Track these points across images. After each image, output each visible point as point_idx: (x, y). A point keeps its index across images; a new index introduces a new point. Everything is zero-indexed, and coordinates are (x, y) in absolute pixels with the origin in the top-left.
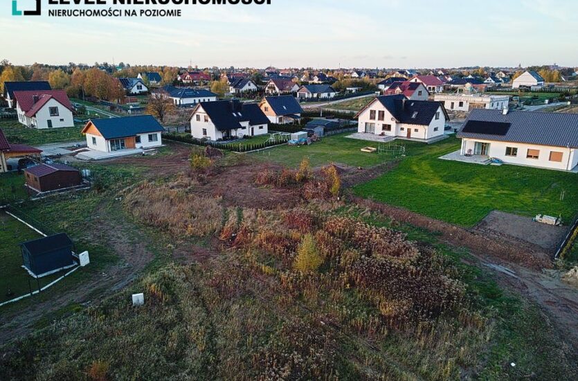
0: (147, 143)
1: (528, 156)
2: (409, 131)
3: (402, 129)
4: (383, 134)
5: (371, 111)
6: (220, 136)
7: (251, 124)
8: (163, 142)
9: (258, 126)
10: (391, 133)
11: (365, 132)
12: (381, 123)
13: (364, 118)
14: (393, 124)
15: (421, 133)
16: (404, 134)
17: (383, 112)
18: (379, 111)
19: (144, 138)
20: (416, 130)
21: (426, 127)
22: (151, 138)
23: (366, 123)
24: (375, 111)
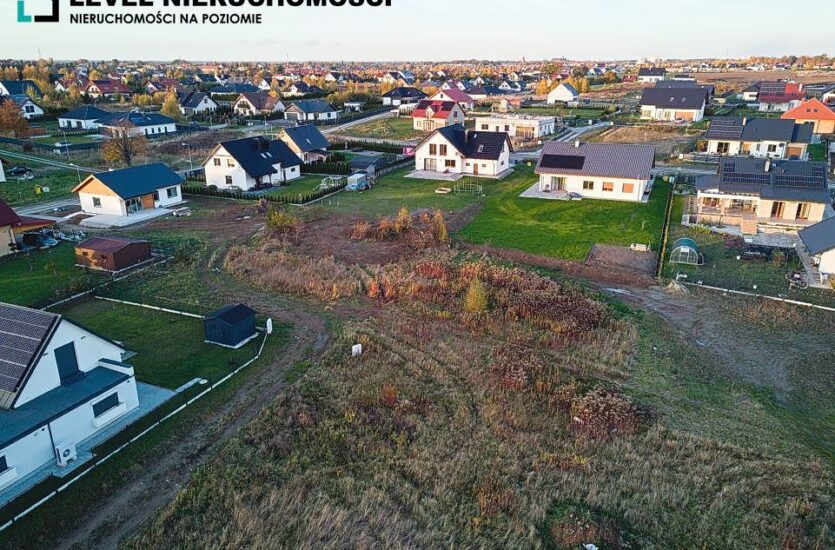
0: (167, 201)
1: (604, 189)
2: (476, 166)
3: (468, 164)
4: (447, 172)
5: (431, 146)
6: (253, 183)
7: (283, 167)
8: (184, 197)
9: (290, 168)
10: (457, 169)
11: (425, 169)
12: (444, 158)
13: (422, 154)
14: (458, 159)
15: (489, 168)
16: (470, 170)
17: (445, 146)
18: (441, 146)
19: (163, 193)
20: (484, 166)
21: (495, 162)
22: (169, 194)
23: (425, 160)
24: (435, 146)
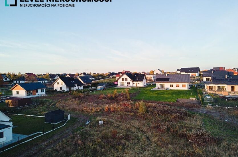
0: (40, 93)
1: (176, 87)
2: (136, 84)
3: (134, 83)
4: (128, 86)
6: (68, 90)
7: (78, 85)
8: (46, 93)
9: (80, 86)
10: (131, 85)
11: (121, 86)
12: (127, 82)
13: (120, 81)
14: (131, 82)
15: (140, 84)
16: (135, 85)
17: (127, 78)
19: (39, 91)
20: (139, 83)
21: (142, 82)
22: (42, 91)
23: (121, 83)
24: (124, 78)
